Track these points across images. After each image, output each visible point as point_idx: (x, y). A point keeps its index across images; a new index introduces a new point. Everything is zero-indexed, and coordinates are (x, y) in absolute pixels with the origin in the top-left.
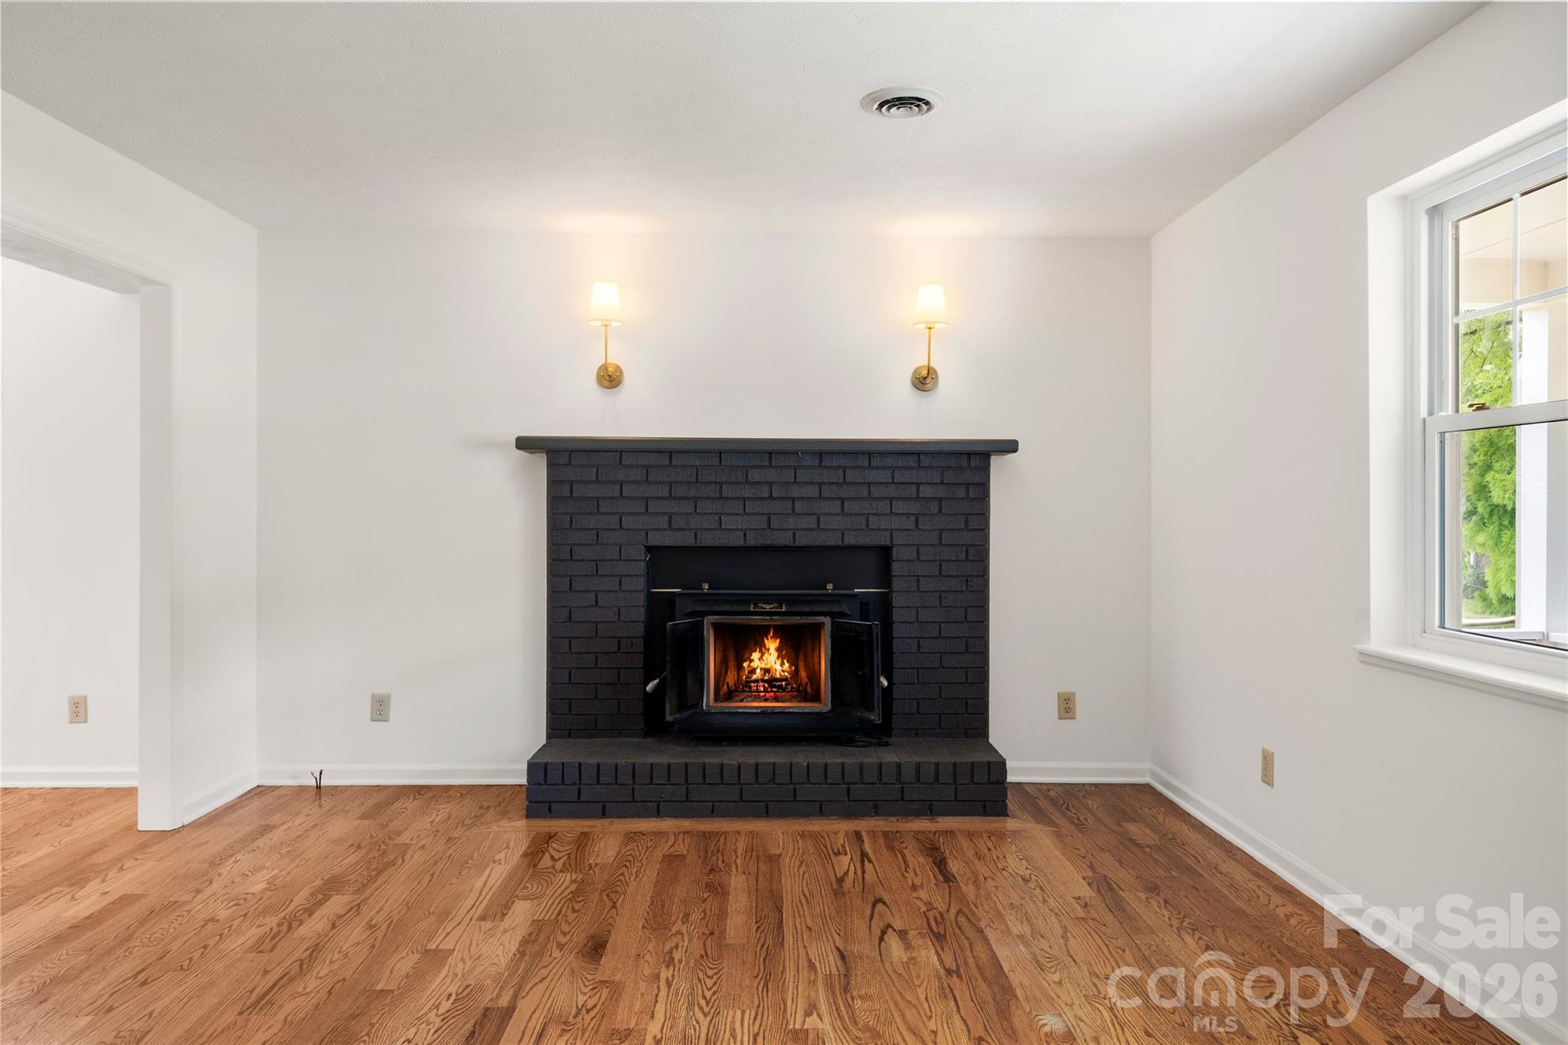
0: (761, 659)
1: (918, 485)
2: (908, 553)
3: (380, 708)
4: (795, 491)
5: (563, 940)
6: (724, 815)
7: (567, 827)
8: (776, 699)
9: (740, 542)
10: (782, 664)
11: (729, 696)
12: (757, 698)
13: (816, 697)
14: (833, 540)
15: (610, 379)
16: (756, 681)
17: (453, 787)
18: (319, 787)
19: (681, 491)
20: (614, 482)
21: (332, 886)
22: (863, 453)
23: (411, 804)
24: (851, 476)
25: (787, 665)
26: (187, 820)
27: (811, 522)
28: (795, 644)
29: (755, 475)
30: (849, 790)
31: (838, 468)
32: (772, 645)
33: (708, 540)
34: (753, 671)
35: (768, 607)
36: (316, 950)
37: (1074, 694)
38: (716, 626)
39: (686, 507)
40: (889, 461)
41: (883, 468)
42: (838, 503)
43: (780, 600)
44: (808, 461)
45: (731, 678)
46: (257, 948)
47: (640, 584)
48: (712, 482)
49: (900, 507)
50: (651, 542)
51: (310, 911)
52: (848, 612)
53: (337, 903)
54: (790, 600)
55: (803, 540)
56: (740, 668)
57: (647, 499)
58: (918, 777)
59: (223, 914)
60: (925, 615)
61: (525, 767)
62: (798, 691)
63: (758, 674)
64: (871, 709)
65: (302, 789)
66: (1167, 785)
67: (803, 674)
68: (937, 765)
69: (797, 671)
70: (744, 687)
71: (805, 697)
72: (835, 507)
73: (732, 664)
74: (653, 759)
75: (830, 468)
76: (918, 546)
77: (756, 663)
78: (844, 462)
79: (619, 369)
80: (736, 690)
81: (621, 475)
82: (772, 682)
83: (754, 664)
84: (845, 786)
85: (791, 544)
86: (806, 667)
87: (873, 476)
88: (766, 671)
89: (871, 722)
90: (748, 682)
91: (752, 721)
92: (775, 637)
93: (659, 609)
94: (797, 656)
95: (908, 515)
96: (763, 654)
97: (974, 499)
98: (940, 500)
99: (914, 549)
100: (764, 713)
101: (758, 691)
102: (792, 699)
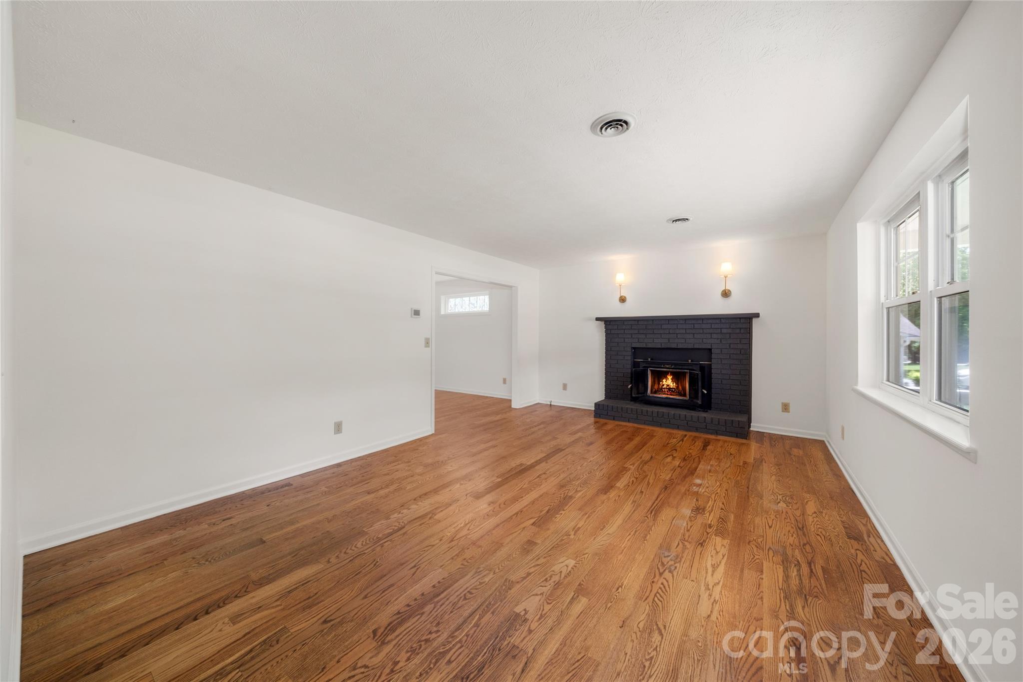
0: (666, 381)
1: (721, 329)
2: (718, 351)
3: (565, 387)
4: (678, 331)
5: (584, 441)
6: (648, 425)
7: (603, 421)
8: (671, 395)
9: (660, 347)
10: (673, 384)
11: (655, 392)
12: (665, 394)
13: (685, 395)
14: (690, 346)
15: (623, 300)
16: (664, 388)
17: (581, 409)
18: (551, 405)
19: (641, 332)
20: (622, 329)
21: (543, 423)
22: (718, 319)
23: (569, 411)
24: (696, 326)
25: (675, 384)
26: (521, 407)
27: (683, 341)
28: (677, 377)
29: (664, 326)
30: (687, 423)
31: (691, 324)
32: (670, 377)
33: (650, 346)
34: (663, 385)
35: (667, 366)
36: (533, 433)
37: (789, 404)
38: (651, 370)
39: (643, 336)
40: (710, 321)
41: (708, 323)
42: (692, 335)
43: (672, 364)
44: (681, 322)
45: (656, 387)
46: (523, 430)
47: (629, 358)
48: (651, 329)
49: (714, 336)
50: (633, 346)
51: (536, 426)
52: (695, 369)
53: (542, 426)
54: (675, 364)
55: (680, 346)
56: (659, 384)
57: (632, 334)
58: (712, 422)
59: (519, 424)
60: (723, 372)
61: (594, 405)
62: (678, 392)
63: (665, 386)
64: (698, 399)
65: (547, 405)
66: (828, 442)
67: (680, 387)
68: (719, 419)
69: (678, 386)
70: (660, 390)
71: (680, 394)
72: (691, 336)
73: (656, 382)
74: (628, 406)
75: (689, 324)
76: (721, 349)
77: (664, 383)
78: (693, 322)
79: (625, 297)
80: (658, 391)
81: (624, 327)
82: (670, 389)
83: (663, 383)
84: (686, 422)
85: (676, 347)
86: (681, 385)
87: (704, 326)
88: (668, 385)
89: (697, 403)
90: (662, 389)
91: (663, 400)
92: (671, 375)
93: (635, 364)
94: (678, 382)
95: (718, 339)
96: (667, 380)
97: (743, 333)
98: (730, 334)
99: (720, 350)
100: (667, 398)
101: (665, 391)
102: (676, 395)
